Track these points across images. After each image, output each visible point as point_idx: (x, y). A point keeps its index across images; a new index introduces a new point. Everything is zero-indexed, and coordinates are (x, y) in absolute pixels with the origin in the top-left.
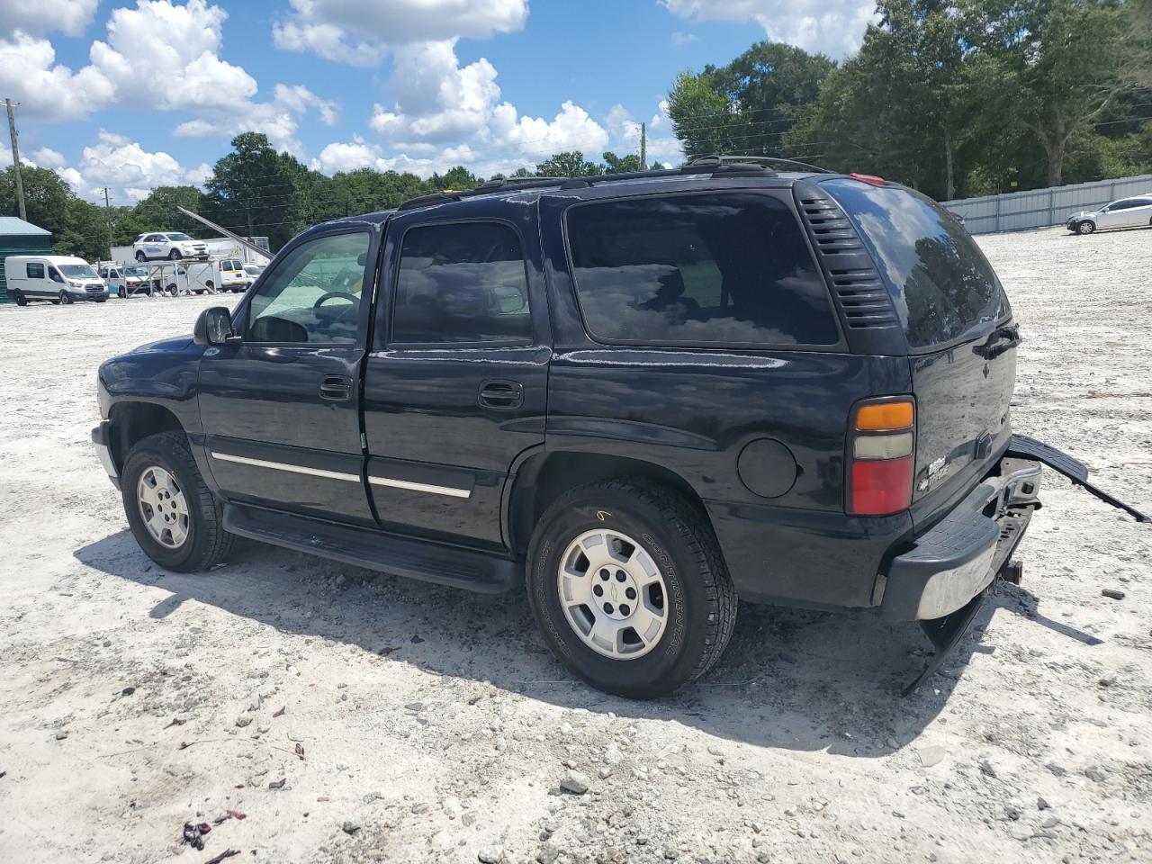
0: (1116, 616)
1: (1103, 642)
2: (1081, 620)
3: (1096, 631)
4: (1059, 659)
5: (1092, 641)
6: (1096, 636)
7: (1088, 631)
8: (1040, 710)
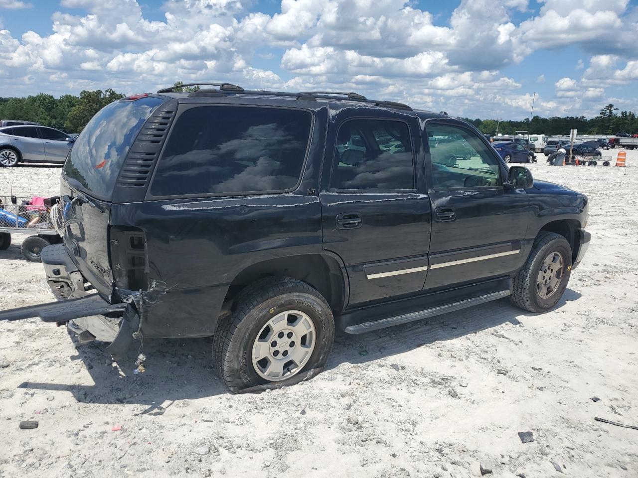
0: (19, 411)
1: (18, 387)
2: (40, 399)
3: (25, 393)
4: (35, 368)
5: (25, 385)
6: (25, 390)
7: (32, 391)
8: (29, 345)
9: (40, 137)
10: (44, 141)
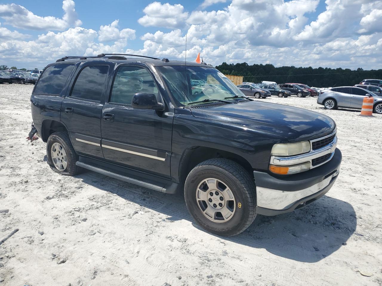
9: (351, 93)
10: (352, 95)
